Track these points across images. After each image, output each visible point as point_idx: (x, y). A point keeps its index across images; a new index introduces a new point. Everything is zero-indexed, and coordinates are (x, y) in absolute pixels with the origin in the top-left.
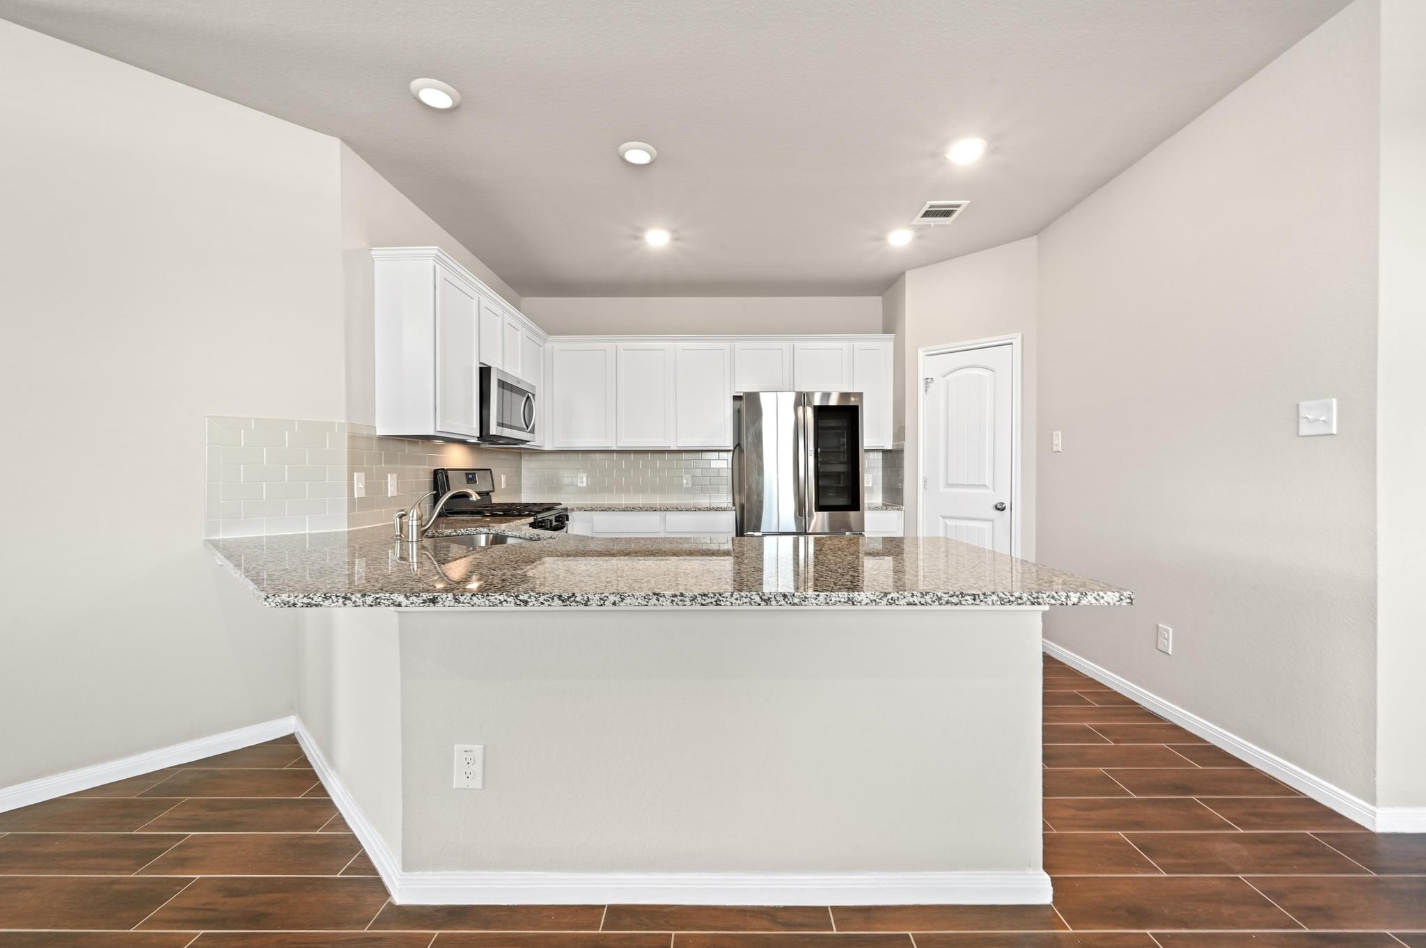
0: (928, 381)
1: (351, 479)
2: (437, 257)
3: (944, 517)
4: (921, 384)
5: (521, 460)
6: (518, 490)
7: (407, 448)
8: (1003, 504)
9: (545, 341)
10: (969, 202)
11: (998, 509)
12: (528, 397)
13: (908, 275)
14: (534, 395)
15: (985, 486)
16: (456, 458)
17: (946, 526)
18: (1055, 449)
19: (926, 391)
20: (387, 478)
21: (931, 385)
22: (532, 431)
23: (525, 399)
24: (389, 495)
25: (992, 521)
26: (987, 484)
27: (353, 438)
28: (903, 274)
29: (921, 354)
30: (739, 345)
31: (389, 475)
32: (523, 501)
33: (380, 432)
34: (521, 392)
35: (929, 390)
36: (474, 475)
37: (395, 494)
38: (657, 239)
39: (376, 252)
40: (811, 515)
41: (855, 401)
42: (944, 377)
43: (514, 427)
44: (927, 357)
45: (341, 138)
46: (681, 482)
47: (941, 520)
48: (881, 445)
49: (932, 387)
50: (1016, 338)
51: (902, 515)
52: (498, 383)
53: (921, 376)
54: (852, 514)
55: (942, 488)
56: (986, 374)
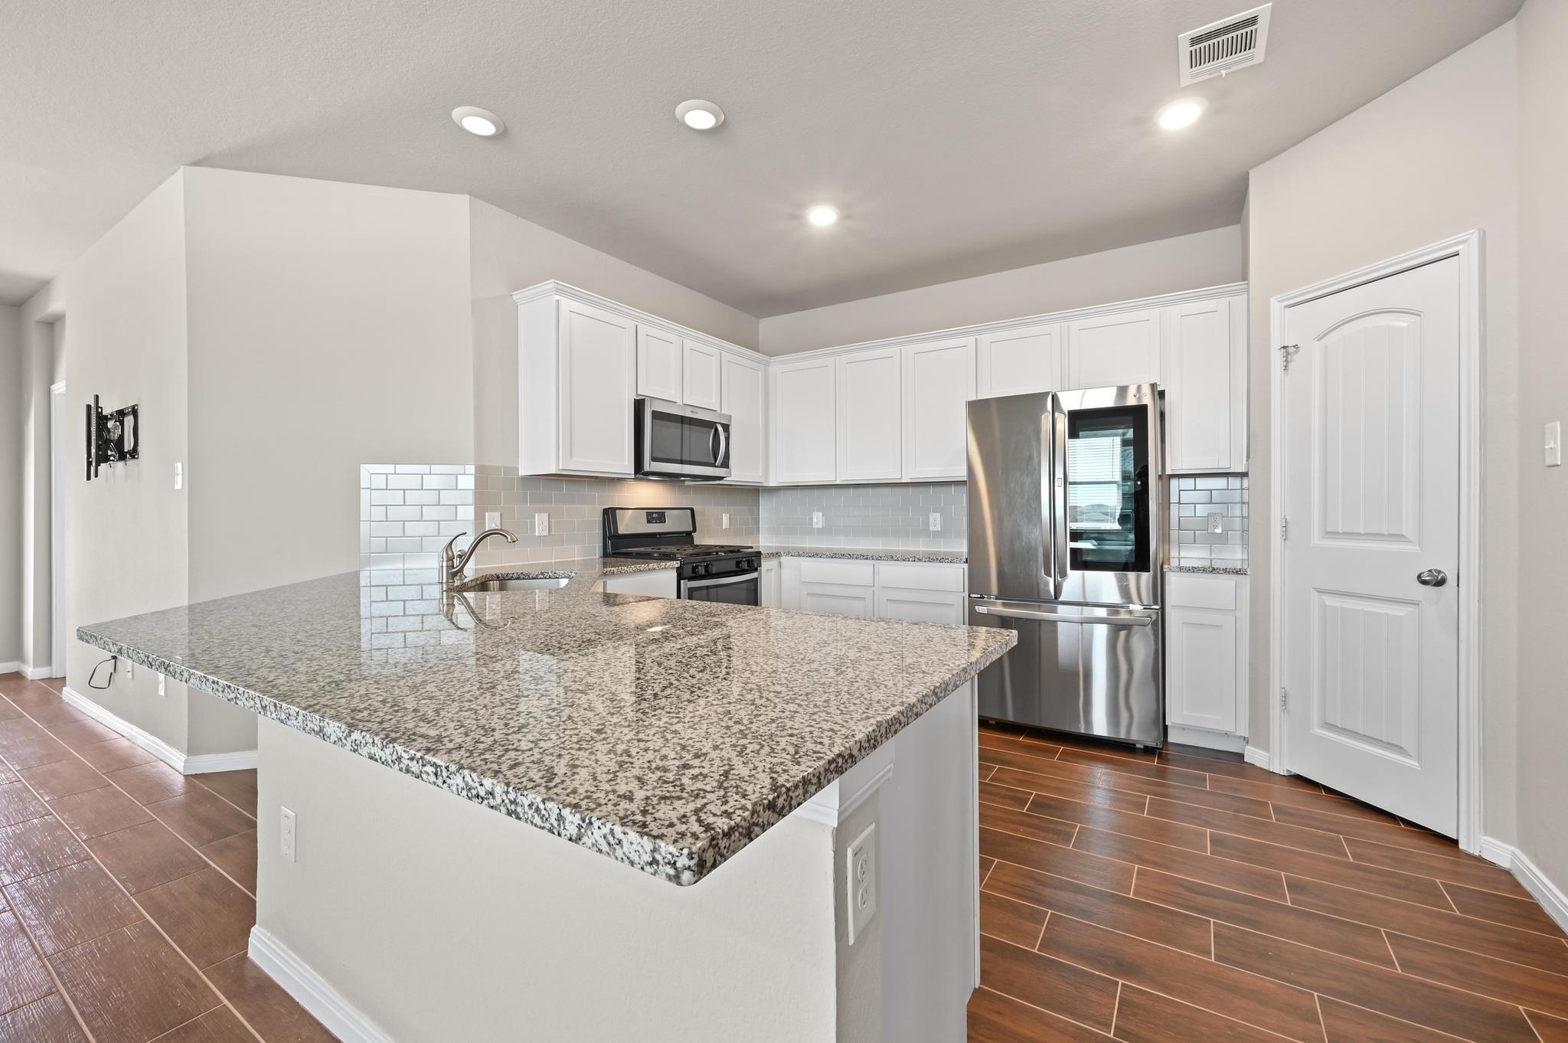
0: (1288, 352)
1: (481, 518)
2: (559, 290)
3: (1320, 591)
4: (1277, 358)
5: (749, 498)
6: (753, 531)
7: (565, 487)
8: (1439, 572)
9: (767, 364)
10: (1271, 4)
11: (1424, 583)
12: (716, 430)
13: (1253, 176)
14: (726, 428)
15: (1401, 536)
16: (628, 496)
17: (1324, 607)
18: (1549, 461)
19: (1286, 368)
20: (534, 518)
21: (1295, 357)
22: (725, 464)
23: (713, 431)
24: (537, 535)
25: (1416, 604)
26: (1404, 534)
27: (484, 479)
28: (1247, 176)
29: (1276, 306)
30: (985, 338)
31: (536, 515)
33: (523, 472)
35: (1291, 366)
36: (662, 514)
37: (546, 533)
38: (822, 217)
39: (519, 295)
40: (1064, 575)
41: (1139, 399)
42: (1319, 340)
43: (682, 462)
44: (1287, 310)
45: (470, 195)
46: (927, 523)
47: (1315, 596)
48: (1223, 465)
49: (1297, 359)
50: (1468, 244)
51: (1245, 581)
52: (656, 415)
53: (1276, 344)
54: (1132, 576)
55: (1316, 539)
56: (1402, 322)
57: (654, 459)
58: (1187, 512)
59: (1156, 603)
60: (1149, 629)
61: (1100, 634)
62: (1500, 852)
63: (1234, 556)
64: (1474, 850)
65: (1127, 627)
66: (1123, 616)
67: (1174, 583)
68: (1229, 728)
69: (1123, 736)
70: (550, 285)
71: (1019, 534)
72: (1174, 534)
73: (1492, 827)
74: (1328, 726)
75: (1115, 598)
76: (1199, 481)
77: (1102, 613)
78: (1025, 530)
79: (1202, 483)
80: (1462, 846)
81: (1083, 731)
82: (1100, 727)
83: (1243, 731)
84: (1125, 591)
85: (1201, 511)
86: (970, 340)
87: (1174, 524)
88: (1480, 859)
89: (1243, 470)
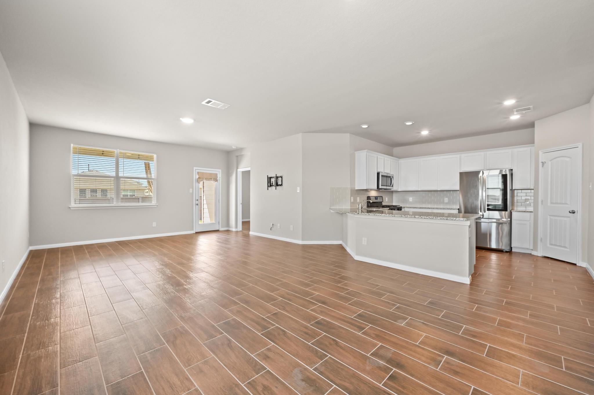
0: (543, 163)
1: (351, 198)
2: (367, 152)
4: (541, 164)
5: (393, 194)
6: (392, 202)
7: (362, 192)
8: (574, 211)
9: (398, 160)
11: (570, 213)
12: (391, 178)
14: (393, 177)
16: (373, 194)
17: (551, 219)
19: (543, 166)
21: (545, 164)
22: (393, 186)
23: (390, 178)
25: (569, 217)
26: (568, 203)
27: (351, 190)
28: (534, 122)
29: (540, 153)
30: (463, 155)
31: (358, 197)
32: (393, 205)
33: (356, 189)
34: (389, 177)
35: (544, 166)
36: (377, 198)
37: (359, 201)
38: (425, 133)
39: (356, 152)
40: (485, 212)
41: (506, 173)
42: (550, 161)
43: (387, 186)
44: (543, 154)
45: (350, 133)
46: (444, 200)
47: (549, 216)
48: (529, 187)
49: (545, 165)
50: (580, 145)
51: (532, 214)
52: (382, 176)
53: (540, 161)
54: (503, 212)
55: (549, 204)
56: (568, 159)
57: (382, 186)
58: (519, 198)
59: (509, 218)
60: (508, 224)
61: (494, 225)
62: (584, 265)
63: (531, 209)
64: (579, 265)
65: (502, 223)
66: (501, 221)
67: (514, 214)
68: (528, 247)
69: (500, 248)
70: (366, 150)
71: (473, 203)
72: (515, 204)
73: (583, 260)
74: (551, 244)
75: (499, 217)
76: (522, 190)
77: (495, 220)
78: (475, 202)
79: (523, 191)
80: (577, 265)
81: (489, 247)
82: (494, 246)
83: (531, 248)
84: (501, 216)
85: (523, 198)
86: (458, 156)
87: (515, 201)
88: (581, 267)
89: (533, 188)
